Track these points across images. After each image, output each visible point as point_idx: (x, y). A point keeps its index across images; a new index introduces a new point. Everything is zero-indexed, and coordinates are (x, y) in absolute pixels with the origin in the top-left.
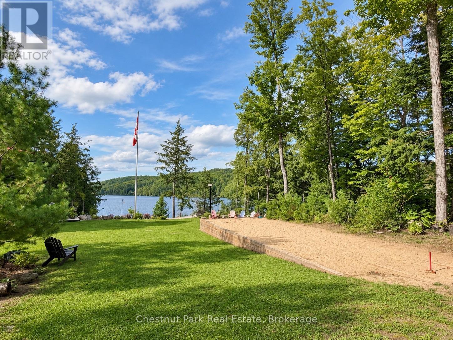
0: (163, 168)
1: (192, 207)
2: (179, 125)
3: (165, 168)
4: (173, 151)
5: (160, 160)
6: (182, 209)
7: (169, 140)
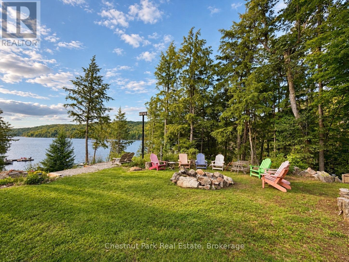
0: (73, 105)
1: (107, 147)
2: (94, 63)
3: (75, 105)
4: (86, 89)
5: (71, 98)
6: (96, 148)
7: (82, 77)
